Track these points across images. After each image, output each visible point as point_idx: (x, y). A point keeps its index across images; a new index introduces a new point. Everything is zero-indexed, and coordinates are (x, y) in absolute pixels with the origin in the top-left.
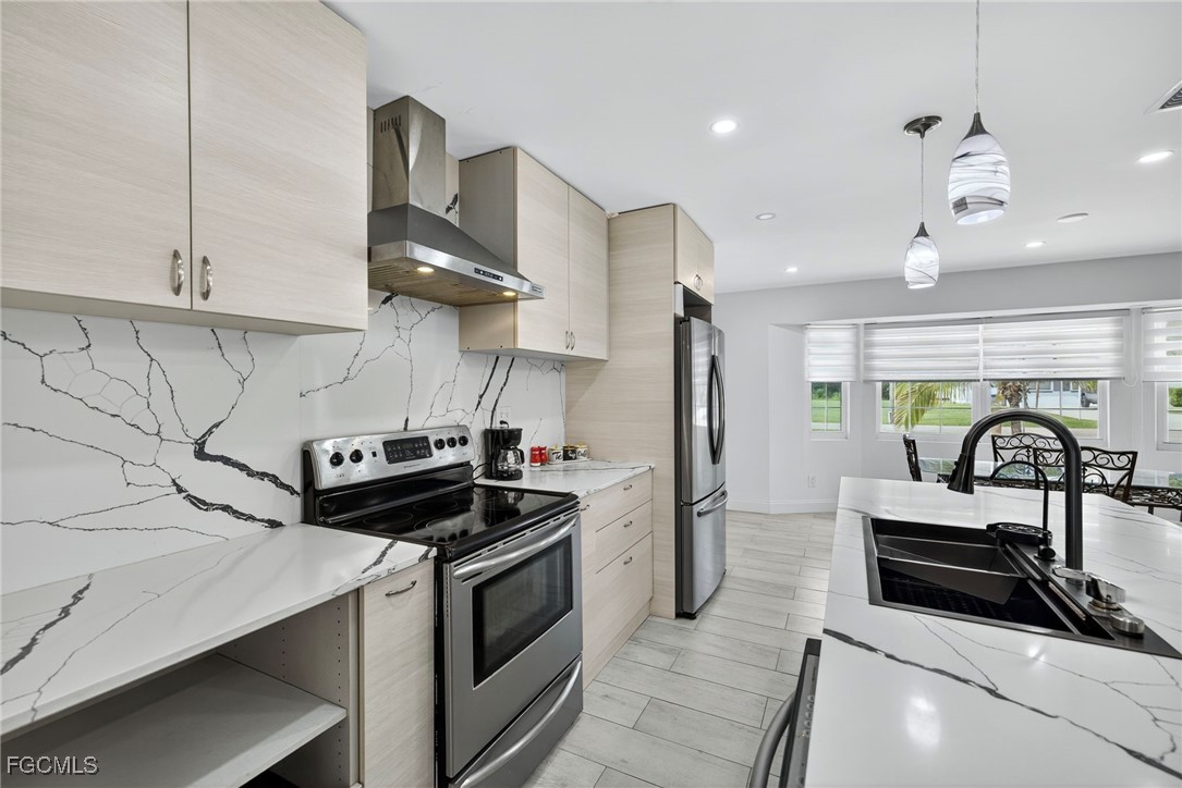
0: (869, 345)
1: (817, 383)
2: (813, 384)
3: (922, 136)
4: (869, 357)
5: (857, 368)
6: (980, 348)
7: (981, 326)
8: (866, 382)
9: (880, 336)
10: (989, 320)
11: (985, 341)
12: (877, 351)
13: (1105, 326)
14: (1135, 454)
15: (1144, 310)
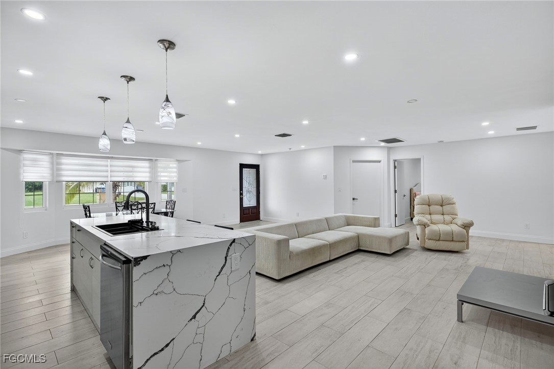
0: (58, 164)
1: (28, 182)
2: (26, 182)
3: (104, 102)
4: (59, 170)
5: (52, 175)
6: (109, 168)
7: (109, 160)
8: (57, 182)
9: (65, 160)
10: (112, 158)
11: (111, 166)
12: (64, 167)
13: (146, 164)
14: (155, 203)
15: (156, 160)
